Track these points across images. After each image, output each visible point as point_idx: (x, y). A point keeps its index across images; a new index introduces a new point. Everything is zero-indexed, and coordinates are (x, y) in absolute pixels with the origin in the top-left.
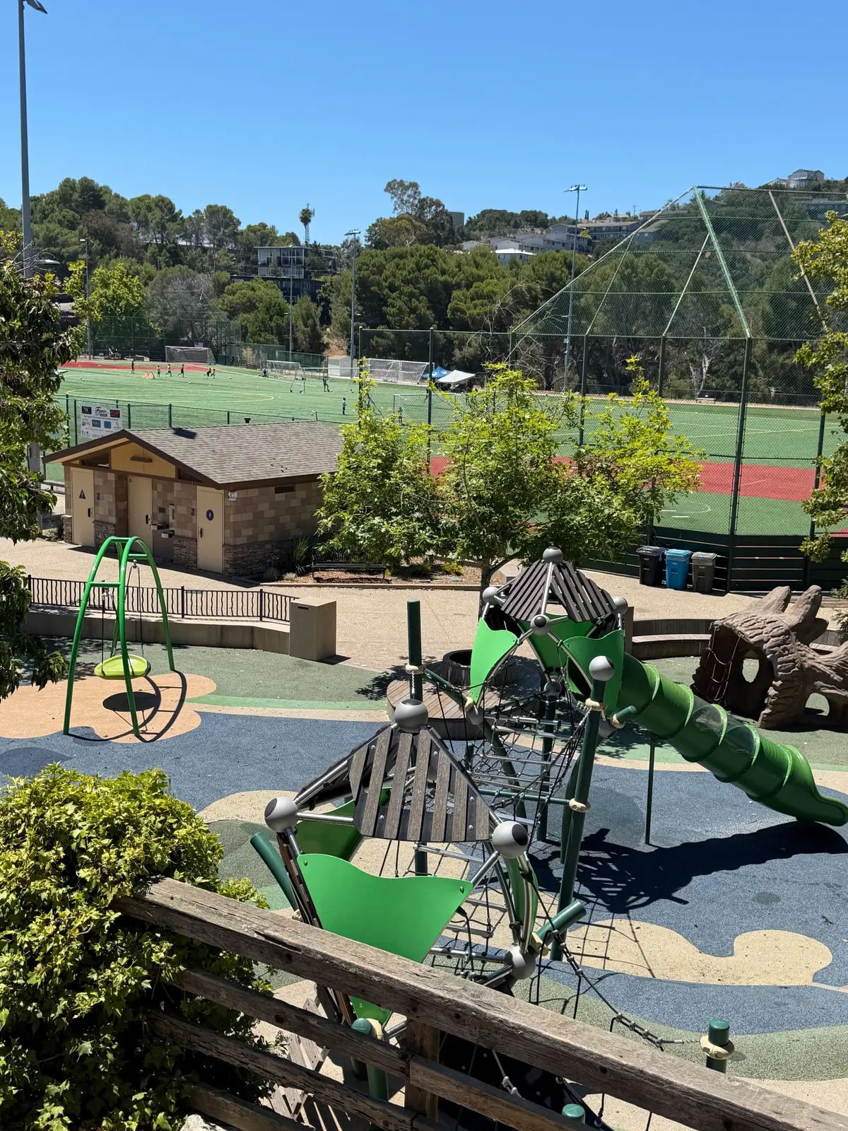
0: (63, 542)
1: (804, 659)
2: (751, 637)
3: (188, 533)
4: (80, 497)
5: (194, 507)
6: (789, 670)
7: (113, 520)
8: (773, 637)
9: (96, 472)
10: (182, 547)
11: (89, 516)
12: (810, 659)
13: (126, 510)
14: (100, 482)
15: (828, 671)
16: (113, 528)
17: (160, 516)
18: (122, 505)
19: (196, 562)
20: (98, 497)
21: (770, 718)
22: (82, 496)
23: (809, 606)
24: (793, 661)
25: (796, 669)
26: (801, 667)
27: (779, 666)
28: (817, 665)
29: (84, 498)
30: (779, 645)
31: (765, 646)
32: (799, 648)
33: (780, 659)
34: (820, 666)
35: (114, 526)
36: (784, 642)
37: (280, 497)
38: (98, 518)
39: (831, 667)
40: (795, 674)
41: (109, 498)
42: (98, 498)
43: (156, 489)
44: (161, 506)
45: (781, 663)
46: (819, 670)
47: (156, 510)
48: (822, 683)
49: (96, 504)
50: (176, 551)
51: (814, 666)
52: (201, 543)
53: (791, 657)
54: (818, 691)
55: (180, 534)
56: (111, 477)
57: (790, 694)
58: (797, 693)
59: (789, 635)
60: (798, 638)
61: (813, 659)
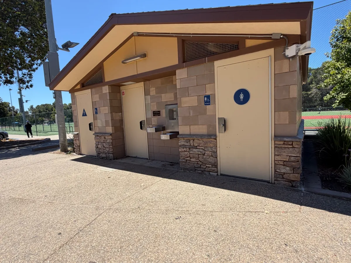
0: (75, 154)
3: (201, 129)
4: (83, 115)
5: (208, 93)
7: (110, 130)
9: (93, 90)
10: (191, 147)
11: (90, 129)
13: (122, 121)
14: (97, 98)
16: (110, 137)
17: (155, 120)
18: (117, 116)
19: (215, 165)
20: (96, 111)
22: (84, 115)
29: (86, 115)
35: (111, 135)
38: (97, 131)
41: (105, 110)
42: (96, 113)
43: (149, 94)
44: (155, 109)
47: (150, 114)
49: (95, 118)
50: (184, 153)
52: (223, 139)
55: (187, 132)
56: (106, 89)
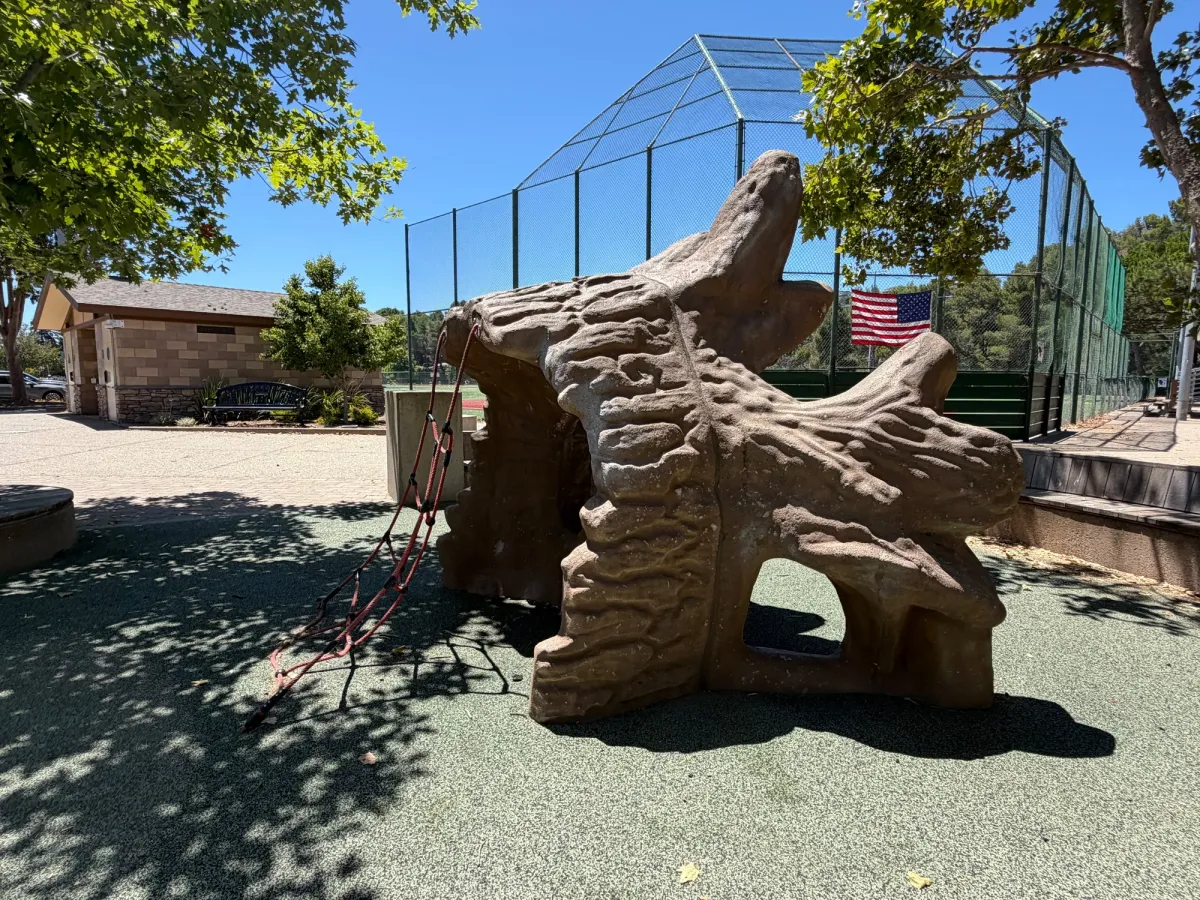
1: (727, 409)
2: (499, 322)
3: (103, 380)
6: (650, 451)
7: (79, 380)
8: (591, 319)
10: (100, 396)
12: (751, 409)
15: (828, 454)
19: (107, 412)
21: (571, 675)
23: (752, 217)
24: (676, 415)
25: (687, 449)
26: (714, 441)
27: (604, 434)
28: (781, 433)
30: (612, 351)
31: (554, 352)
32: (710, 369)
33: (614, 405)
34: (793, 438)
35: (80, 386)
36: (639, 341)
37: (211, 338)
39: (843, 439)
40: (681, 474)
41: (77, 358)
45: (613, 421)
46: (791, 451)
48: (803, 514)
51: (768, 439)
52: (109, 389)
53: (665, 400)
54: (788, 547)
56: (76, 334)
57: (657, 565)
58: (693, 560)
59: (669, 316)
60: (706, 333)
61: (768, 410)
